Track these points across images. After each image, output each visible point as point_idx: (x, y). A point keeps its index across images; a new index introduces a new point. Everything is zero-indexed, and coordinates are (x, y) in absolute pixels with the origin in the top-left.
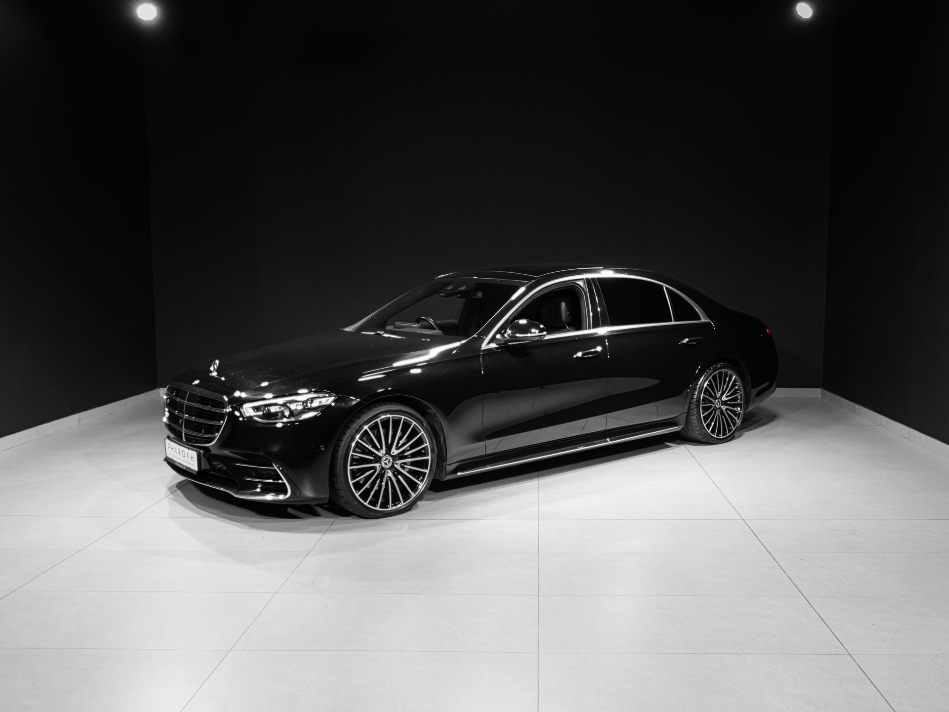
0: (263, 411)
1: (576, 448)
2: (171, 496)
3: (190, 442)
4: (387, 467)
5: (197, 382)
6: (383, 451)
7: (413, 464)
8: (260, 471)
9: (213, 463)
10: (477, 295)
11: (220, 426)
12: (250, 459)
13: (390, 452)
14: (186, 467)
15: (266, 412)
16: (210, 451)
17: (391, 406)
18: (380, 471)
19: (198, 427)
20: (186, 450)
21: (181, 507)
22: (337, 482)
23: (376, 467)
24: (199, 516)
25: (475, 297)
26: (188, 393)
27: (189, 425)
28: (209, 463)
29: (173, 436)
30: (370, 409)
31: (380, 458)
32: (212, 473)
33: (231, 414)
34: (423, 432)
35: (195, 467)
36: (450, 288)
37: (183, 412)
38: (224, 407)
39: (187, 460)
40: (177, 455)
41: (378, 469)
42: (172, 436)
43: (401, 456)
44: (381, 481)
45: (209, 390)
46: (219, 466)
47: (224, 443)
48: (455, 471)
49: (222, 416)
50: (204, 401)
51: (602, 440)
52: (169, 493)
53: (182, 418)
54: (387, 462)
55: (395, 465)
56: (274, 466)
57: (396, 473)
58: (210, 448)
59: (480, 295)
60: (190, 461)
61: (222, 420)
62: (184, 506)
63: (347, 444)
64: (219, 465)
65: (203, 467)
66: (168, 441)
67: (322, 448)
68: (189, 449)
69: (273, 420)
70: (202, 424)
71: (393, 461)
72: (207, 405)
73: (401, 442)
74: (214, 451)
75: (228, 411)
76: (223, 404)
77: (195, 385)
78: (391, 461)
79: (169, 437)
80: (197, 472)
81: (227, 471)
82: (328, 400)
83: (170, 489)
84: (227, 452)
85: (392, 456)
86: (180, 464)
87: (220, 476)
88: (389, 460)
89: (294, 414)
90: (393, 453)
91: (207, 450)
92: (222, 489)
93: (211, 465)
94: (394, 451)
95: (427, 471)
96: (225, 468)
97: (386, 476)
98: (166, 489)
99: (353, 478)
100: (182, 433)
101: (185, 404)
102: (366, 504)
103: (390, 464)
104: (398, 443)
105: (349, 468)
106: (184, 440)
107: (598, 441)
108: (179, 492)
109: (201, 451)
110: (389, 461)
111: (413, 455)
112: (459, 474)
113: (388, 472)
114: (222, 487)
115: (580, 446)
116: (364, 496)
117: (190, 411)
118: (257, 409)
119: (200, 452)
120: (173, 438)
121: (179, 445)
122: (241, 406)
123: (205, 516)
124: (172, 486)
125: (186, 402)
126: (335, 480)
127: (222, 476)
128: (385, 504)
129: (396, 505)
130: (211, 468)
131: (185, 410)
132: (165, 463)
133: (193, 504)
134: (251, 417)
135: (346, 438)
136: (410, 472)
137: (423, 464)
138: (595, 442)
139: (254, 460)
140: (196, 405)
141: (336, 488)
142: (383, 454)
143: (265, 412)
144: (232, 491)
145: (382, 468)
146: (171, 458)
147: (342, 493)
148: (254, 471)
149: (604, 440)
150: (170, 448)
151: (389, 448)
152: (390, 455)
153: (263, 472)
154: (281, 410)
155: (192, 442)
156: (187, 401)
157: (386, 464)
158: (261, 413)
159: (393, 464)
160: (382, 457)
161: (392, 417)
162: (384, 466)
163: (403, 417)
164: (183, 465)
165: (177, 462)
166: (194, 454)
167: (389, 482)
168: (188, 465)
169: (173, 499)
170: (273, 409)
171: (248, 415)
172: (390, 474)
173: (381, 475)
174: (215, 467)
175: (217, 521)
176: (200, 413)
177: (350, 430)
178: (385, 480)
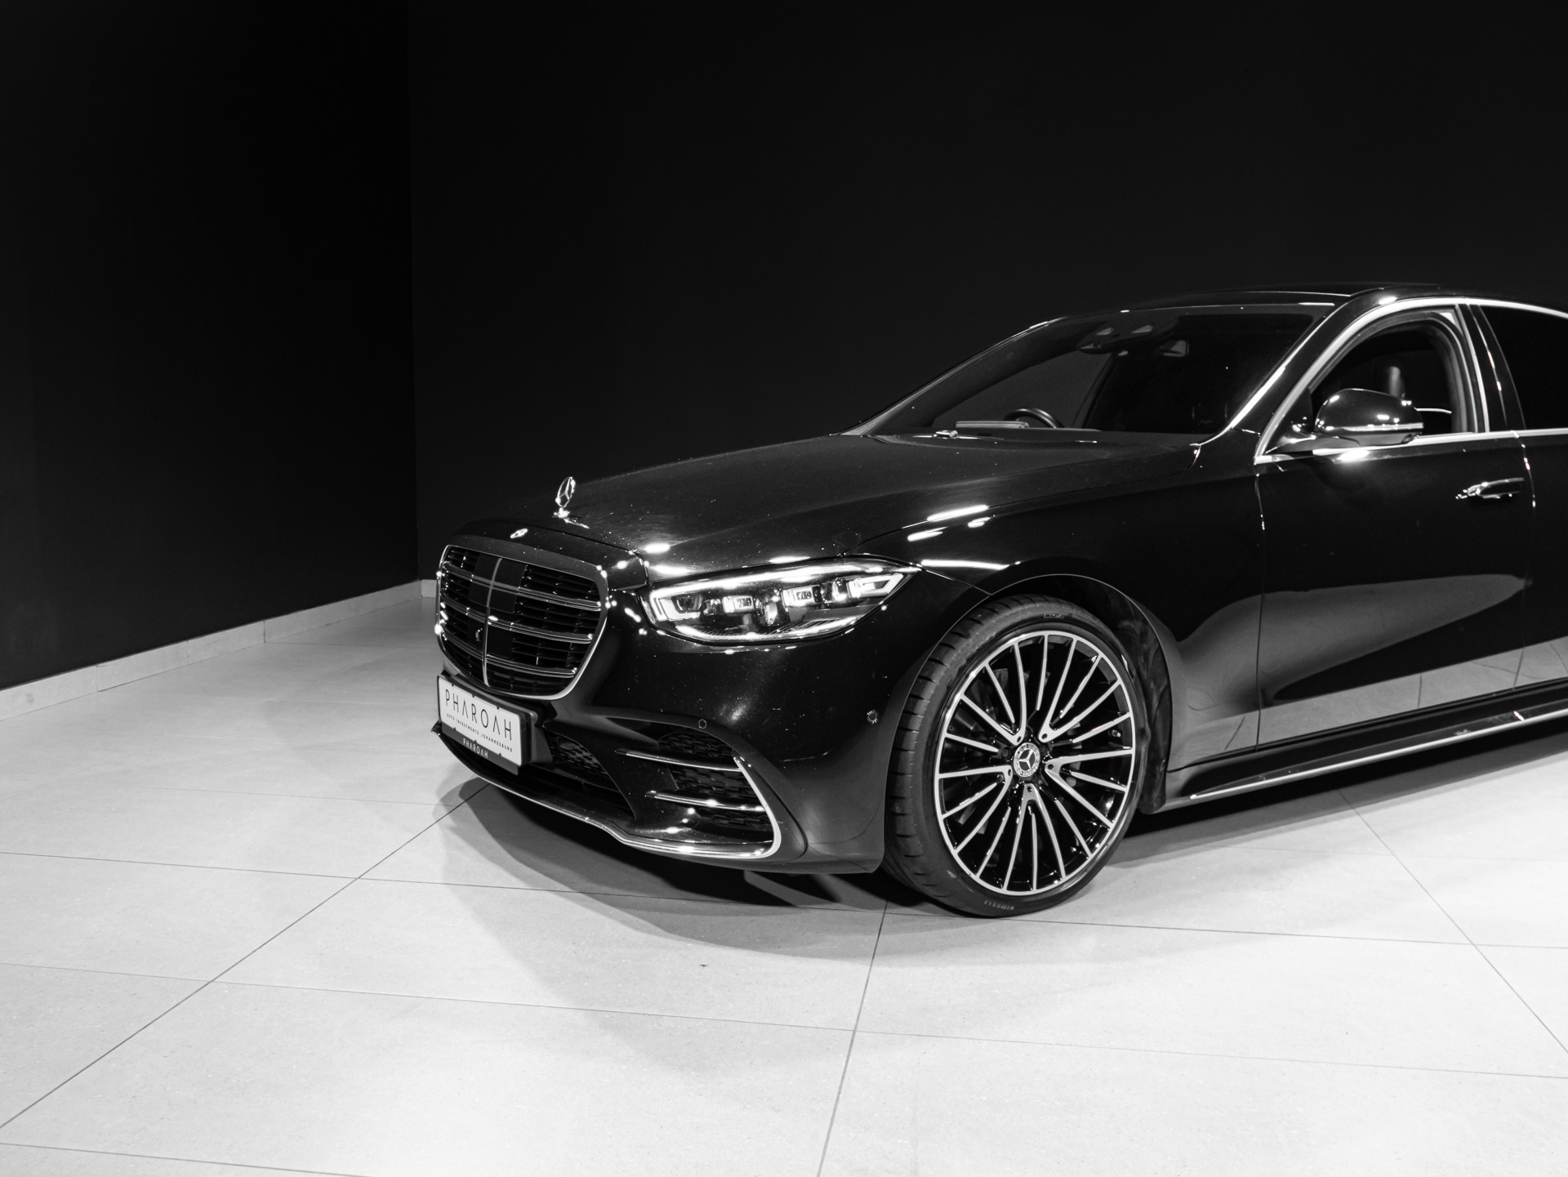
0: (702, 610)
1: (1452, 735)
2: (448, 820)
3: (501, 689)
4: (1028, 774)
5: (521, 533)
6: (1022, 733)
7: (1086, 767)
8: (690, 774)
9: (563, 746)
10: (1174, 349)
11: (587, 648)
12: (665, 738)
13: (1036, 733)
14: (490, 752)
15: (711, 611)
16: (555, 714)
17: (1045, 605)
18: (1010, 786)
19: (523, 649)
20: (492, 709)
21: (474, 852)
22: (903, 815)
23: (1001, 773)
24: (522, 885)
25: (1167, 354)
26: (500, 560)
27: (499, 641)
28: (550, 745)
29: (459, 671)
30: (993, 612)
31: (1011, 749)
32: (558, 771)
33: (616, 616)
34: (1120, 682)
35: (515, 756)
36: (1107, 332)
37: (484, 610)
38: (596, 597)
39: (495, 736)
40: (469, 721)
41: (1008, 780)
42: (455, 670)
43: (1062, 747)
44: (1014, 815)
45: (551, 550)
46: (578, 755)
47: (596, 695)
48: (1186, 791)
49: (590, 622)
50: (542, 578)
51: (1504, 715)
52: (444, 811)
53: (483, 625)
54: (1027, 760)
55: (1047, 770)
56: (738, 762)
57: (1051, 791)
58: (555, 706)
59: (1180, 348)
60: (501, 738)
61: (592, 631)
62: (481, 851)
63: (934, 710)
64: (580, 754)
65: (534, 757)
66: (444, 684)
67: (872, 717)
68: (499, 706)
69: (727, 633)
70: (536, 640)
71: (1042, 758)
72: (549, 590)
73: (1063, 713)
74: (562, 715)
75: (608, 605)
76: (596, 589)
77: (518, 540)
78: (1038, 758)
79: (446, 674)
80: (520, 769)
81: (599, 769)
82: (886, 582)
83: (445, 800)
84: (602, 720)
85: (1041, 746)
86: (475, 742)
87: (580, 782)
88: (1033, 755)
89: (792, 618)
90: (1045, 736)
91: (546, 710)
92: (586, 820)
93: (555, 751)
94: (1048, 733)
95: (1126, 789)
96: (595, 760)
97: (1025, 800)
98: (436, 800)
99: (948, 804)
100: (481, 663)
101: (491, 588)
102: (976, 877)
103: (1036, 766)
104: (1057, 713)
105: (938, 776)
106: (486, 683)
107: (1497, 717)
108: (466, 809)
109: (532, 714)
110: (1032, 760)
111: (1089, 746)
112: (1194, 797)
113: (1029, 788)
114: (586, 815)
115: (1461, 730)
116: (972, 856)
117: (503, 606)
118: (684, 602)
119: (528, 716)
120: (458, 676)
121: (474, 694)
122: (645, 591)
123: (536, 887)
124: (450, 793)
125: (492, 583)
126: (898, 810)
127: (583, 781)
128: (1021, 879)
129: (1050, 881)
130: (554, 759)
131: (490, 606)
132: (436, 737)
133: (504, 848)
134: (669, 625)
135: (930, 692)
136: (1082, 787)
137: (1117, 769)
138: (1490, 719)
139: (677, 744)
140: (519, 590)
141: (899, 832)
142: (1019, 739)
143: (706, 612)
144: (613, 828)
145: (1016, 778)
146: (453, 727)
147: (915, 845)
148: (676, 776)
149: (1509, 714)
150: (451, 701)
151: (1035, 723)
152: (1035, 741)
153: (701, 780)
154: (751, 607)
155: (508, 688)
156: (496, 580)
157: (1024, 766)
158: (695, 615)
159: (1042, 766)
160: (1016, 747)
161: (1050, 636)
162: (1019, 771)
163: (1076, 638)
164: (481, 747)
165: (467, 739)
166: (514, 720)
167: (1033, 816)
168: (496, 750)
169: (453, 830)
170: (731, 605)
171: (661, 618)
172: (1034, 794)
173: (1013, 799)
174: (567, 758)
175: (569, 903)
176: (532, 613)
177: (945, 668)
178: (1022, 813)
